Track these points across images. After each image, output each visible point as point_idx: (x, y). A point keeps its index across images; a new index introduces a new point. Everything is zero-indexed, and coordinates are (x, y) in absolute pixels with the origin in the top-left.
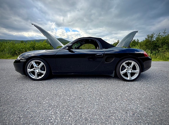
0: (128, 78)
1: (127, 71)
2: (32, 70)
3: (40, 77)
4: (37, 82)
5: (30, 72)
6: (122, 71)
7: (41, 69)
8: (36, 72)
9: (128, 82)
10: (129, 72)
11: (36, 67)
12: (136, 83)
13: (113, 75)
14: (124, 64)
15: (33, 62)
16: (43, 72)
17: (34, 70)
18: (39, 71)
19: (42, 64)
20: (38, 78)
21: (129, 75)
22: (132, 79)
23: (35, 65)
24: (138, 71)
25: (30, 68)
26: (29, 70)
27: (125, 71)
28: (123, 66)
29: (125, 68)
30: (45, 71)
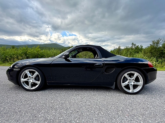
0: (131, 91)
1: (129, 82)
2: (26, 80)
3: (34, 88)
4: (30, 92)
5: (23, 82)
6: (123, 83)
7: (35, 79)
8: (30, 82)
9: (130, 95)
10: (131, 84)
11: (30, 77)
12: (139, 96)
13: (114, 87)
14: (126, 75)
15: (27, 72)
16: (37, 82)
17: (28, 79)
18: (33, 81)
19: (37, 73)
20: (32, 89)
21: (131, 87)
22: (135, 92)
23: (29, 75)
24: (141, 83)
25: (23, 77)
26: (23, 80)
27: (127, 83)
28: (125, 77)
29: (127, 80)
30: (39, 81)
